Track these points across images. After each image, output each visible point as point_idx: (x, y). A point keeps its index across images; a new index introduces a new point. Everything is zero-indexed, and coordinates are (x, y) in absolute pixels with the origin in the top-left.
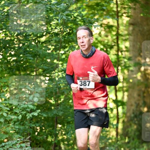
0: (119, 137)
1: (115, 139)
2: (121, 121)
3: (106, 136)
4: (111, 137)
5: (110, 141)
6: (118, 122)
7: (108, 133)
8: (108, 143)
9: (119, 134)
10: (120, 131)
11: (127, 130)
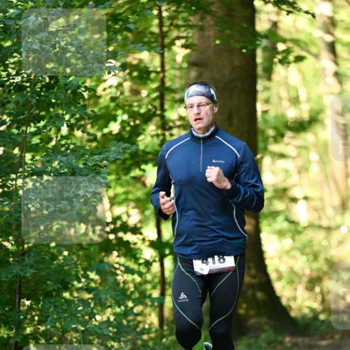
0: (165, 328)
1: (156, 331)
2: (169, 291)
3: (137, 326)
4: (147, 326)
5: (145, 337)
6: (163, 294)
7: (139, 318)
8: (139, 342)
9: (165, 322)
10: (167, 313)
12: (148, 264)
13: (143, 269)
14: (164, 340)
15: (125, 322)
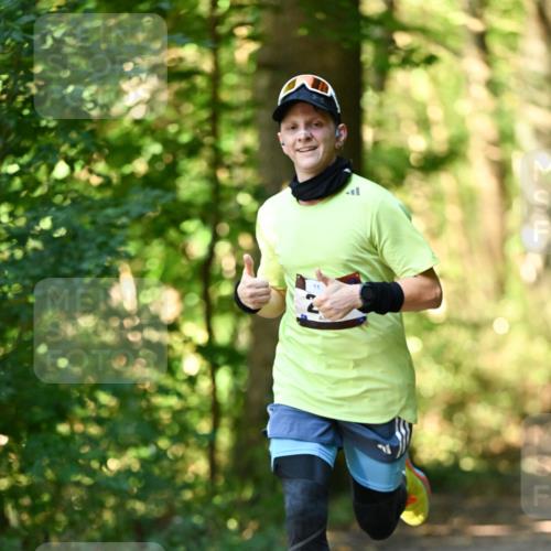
0: (220, 481)
2: (225, 422)
3: (173, 478)
5: (188, 495)
6: (216, 426)
7: (179, 465)
8: (178, 505)
9: (220, 471)
12: (192, 380)
13: (184, 388)
14: (218, 500)
15: (156, 471)
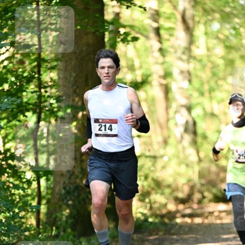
0: (41, 227)
1: (34, 230)
2: (44, 202)
3: (21, 226)
4: (28, 226)
6: (39, 203)
7: (23, 220)
8: (23, 237)
9: (41, 223)
10: (42, 216)
11: (54, 216)
12: (29, 182)
13: (25, 186)
14: (40, 236)
15: (12, 223)
